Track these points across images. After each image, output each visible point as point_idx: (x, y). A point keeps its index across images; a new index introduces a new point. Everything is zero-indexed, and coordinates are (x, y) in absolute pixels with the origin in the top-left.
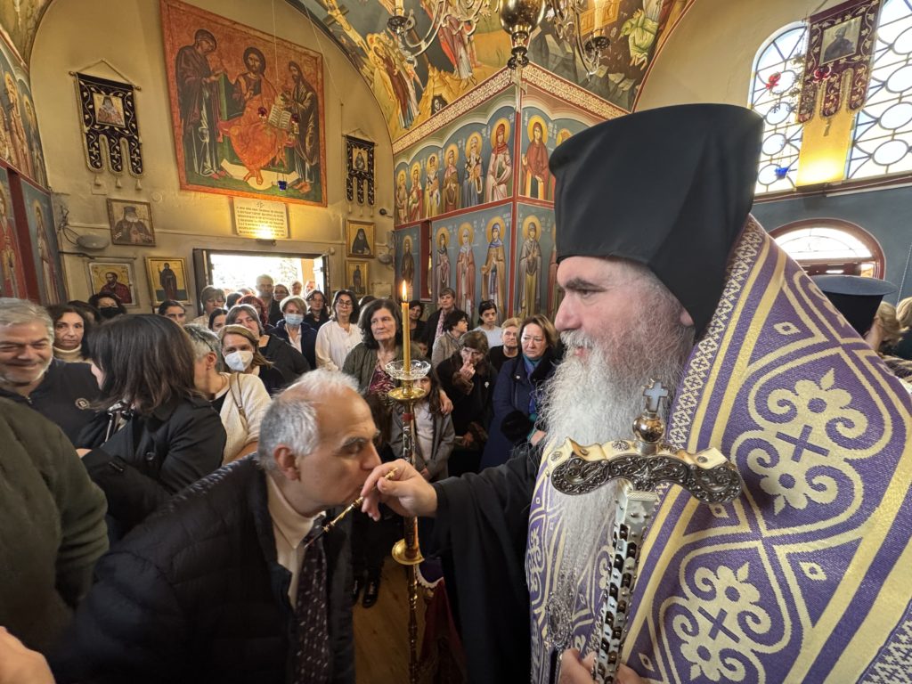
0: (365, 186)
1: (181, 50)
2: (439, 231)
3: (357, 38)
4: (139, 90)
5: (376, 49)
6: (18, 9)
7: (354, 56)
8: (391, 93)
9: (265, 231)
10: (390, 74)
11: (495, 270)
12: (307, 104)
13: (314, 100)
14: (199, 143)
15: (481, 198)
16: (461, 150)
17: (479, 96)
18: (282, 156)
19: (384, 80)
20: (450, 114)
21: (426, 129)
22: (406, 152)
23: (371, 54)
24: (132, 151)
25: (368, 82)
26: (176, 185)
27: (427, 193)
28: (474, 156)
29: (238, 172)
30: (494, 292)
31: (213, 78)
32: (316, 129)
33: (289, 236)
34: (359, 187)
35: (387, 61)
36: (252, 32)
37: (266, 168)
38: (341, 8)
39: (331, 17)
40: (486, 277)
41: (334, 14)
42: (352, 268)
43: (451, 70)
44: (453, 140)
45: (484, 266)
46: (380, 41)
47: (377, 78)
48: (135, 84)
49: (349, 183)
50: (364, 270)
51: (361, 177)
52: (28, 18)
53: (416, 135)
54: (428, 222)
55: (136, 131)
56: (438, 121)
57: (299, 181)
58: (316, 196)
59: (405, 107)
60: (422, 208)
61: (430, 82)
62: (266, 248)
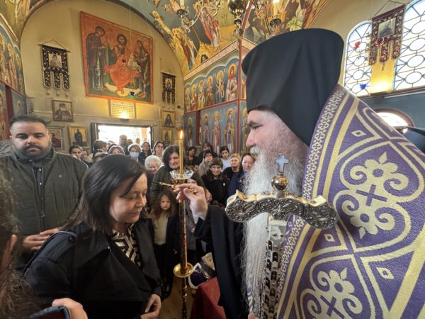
0: (171, 95)
1: (90, 35)
2: (204, 115)
3: (168, 30)
4: (69, 52)
5: (176, 35)
6: (16, 16)
7: (167, 38)
8: (183, 54)
9: (124, 115)
10: (183, 45)
11: (230, 132)
12: (145, 59)
13: (148, 57)
14: (95, 76)
15: (223, 100)
16: (214, 79)
17: (222, 54)
18: (133, 81)
19: (180, 49)
20: (209, 63)
21: (199, 70)
22: (190, 80)
23: (174, 37)
24: (65, 79)
25: (172, 49)
26: (84, 93)
27: (199, 98)
28: (220, 80)
29: (112, 88)
30: (230, 142)
31: (103, 47)
32: (149, 70)
33: (135, 117)
34: (168, 96)
35: (181, 40)
36: (121, 28)
37: (125, 87)
38: (161, 17)
39: (156, 21)
40: (226, 136)
41: (158, 20)
42: (164, 132)
43: (210, 44)
44: (210, 74)
45: (225, 131)
46: (178, 31)
48: (68, 50)
49: (163, 94)
50: (170, 133)
51: (169, 91)
52: (21, 21)
53: (194, 73)
54: (199, 111)
55: (67, 70)
56: (204, 66)
57: (140, 93)
58: (148, 99)
59: (189, 60)
60: (197, 105)
61: (200, 49)
62: (124, 123)
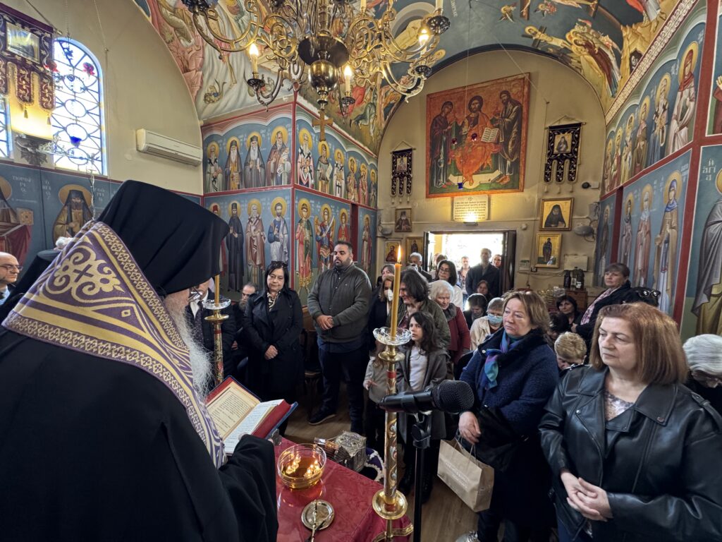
1: (434, 120)
2: (628, 197)
3: (558, 43)
4: (415, 149)
5: (576, 42)
7: (562, 57)
8: (598, 71)
9: (471, 216)
10: (592, 53)
11: (667, 242)
12: (512, 116)
13: (519, 111)
14: (438, 168)
15: (663, 150)
16: (652, 101)
17: (669, 30)
18: (489, 161)
19: (590, 63)
20: (645, 65)
21: (628, 90)
22: (613, 121)
23: (574, 48)
24: (408, 183)
26: (425, 196)
27: (623, 157)
28: (663, 102)
30: (665, 269)
31: (449, 127)
33: (489, 218)
35: (588, 46)
36: (475, 87)
37: (477, 173)
38: (540, 30)
39: (536, 40)
40: (659, 249)
41: (537, 37)
42: (544, 240)
43: (641, 20)
44: (647, 93)
45: (659, 236)
46: (576, 33)
47: (584, 64)
48: (413, 147)
49: (547, 167)
52: (377, 136)
53: (620, 100)
55: (410, 172)
56: (636, 77)
57: (500, 176)
58: (515, 184)
59: (610, 77)
60: (618, 176)
61: (626, 44)
62: (472, 228)
